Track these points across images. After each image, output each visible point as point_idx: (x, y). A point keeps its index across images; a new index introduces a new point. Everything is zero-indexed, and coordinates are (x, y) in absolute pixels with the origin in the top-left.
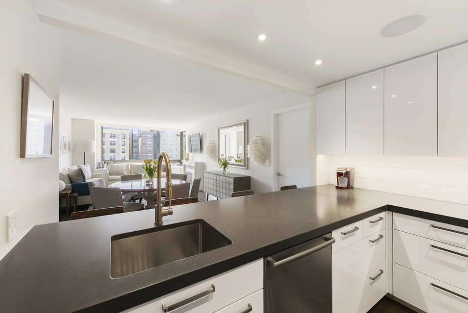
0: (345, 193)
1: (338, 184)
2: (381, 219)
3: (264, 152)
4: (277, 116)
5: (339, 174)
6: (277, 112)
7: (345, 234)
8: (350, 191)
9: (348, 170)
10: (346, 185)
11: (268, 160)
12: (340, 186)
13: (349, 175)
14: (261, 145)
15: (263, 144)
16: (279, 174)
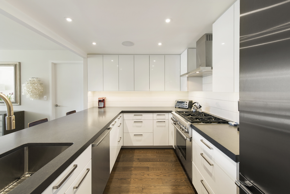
0: (102, 110)
1: (99, 106)
2: (121, 116)
3: (42, 90)
4: (55, 65)
5: (100, 101)
6: (55, 62)
7: (113, 125)
8: (104, 108)
9: (104, 99)
10: (103, 106)
11: (46, 96)
12: (100, 107)
13: (104, 101)
14: (39, 85)
15: (41, 84)
16: (57, 106)
